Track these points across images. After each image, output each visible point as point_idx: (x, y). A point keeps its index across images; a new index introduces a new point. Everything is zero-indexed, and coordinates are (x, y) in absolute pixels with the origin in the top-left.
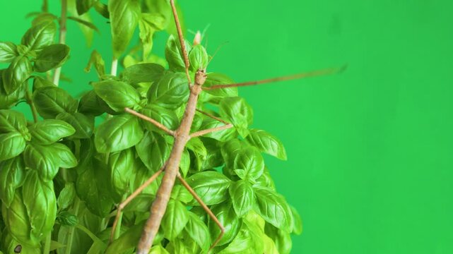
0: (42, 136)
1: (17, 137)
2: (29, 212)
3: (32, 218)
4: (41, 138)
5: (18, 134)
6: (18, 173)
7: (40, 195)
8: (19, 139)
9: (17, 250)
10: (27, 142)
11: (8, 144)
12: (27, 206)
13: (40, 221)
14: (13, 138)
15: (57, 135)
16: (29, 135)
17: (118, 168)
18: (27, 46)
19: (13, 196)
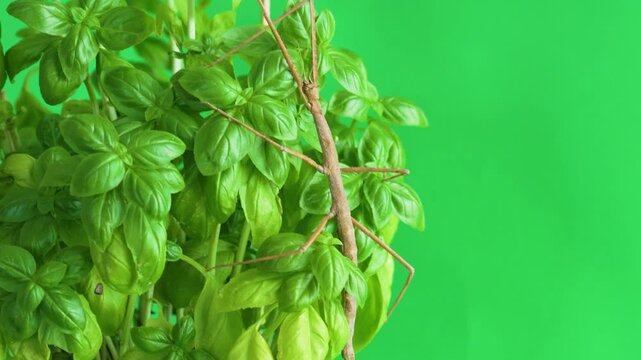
0: (146, 158)
1: (114, 160)
2: (135, 258)
3: (140, 265)
4: (146, 161)
5: (114, 157)
6: (116, 206)
7: (150, 236)
8: (118, 164)
9: (98, 290)
10: (126, 167)
11: (105, 172)
12: (133, 251)
13: (149, 268)
14: (110, 163)
15: (167, 156)
16: (130, 156)
17: (224, 184)
18: (84, 8)
19: (110, 237)
